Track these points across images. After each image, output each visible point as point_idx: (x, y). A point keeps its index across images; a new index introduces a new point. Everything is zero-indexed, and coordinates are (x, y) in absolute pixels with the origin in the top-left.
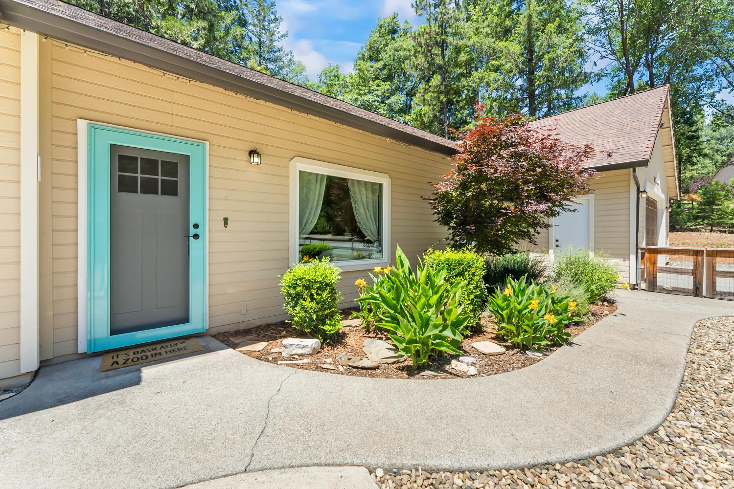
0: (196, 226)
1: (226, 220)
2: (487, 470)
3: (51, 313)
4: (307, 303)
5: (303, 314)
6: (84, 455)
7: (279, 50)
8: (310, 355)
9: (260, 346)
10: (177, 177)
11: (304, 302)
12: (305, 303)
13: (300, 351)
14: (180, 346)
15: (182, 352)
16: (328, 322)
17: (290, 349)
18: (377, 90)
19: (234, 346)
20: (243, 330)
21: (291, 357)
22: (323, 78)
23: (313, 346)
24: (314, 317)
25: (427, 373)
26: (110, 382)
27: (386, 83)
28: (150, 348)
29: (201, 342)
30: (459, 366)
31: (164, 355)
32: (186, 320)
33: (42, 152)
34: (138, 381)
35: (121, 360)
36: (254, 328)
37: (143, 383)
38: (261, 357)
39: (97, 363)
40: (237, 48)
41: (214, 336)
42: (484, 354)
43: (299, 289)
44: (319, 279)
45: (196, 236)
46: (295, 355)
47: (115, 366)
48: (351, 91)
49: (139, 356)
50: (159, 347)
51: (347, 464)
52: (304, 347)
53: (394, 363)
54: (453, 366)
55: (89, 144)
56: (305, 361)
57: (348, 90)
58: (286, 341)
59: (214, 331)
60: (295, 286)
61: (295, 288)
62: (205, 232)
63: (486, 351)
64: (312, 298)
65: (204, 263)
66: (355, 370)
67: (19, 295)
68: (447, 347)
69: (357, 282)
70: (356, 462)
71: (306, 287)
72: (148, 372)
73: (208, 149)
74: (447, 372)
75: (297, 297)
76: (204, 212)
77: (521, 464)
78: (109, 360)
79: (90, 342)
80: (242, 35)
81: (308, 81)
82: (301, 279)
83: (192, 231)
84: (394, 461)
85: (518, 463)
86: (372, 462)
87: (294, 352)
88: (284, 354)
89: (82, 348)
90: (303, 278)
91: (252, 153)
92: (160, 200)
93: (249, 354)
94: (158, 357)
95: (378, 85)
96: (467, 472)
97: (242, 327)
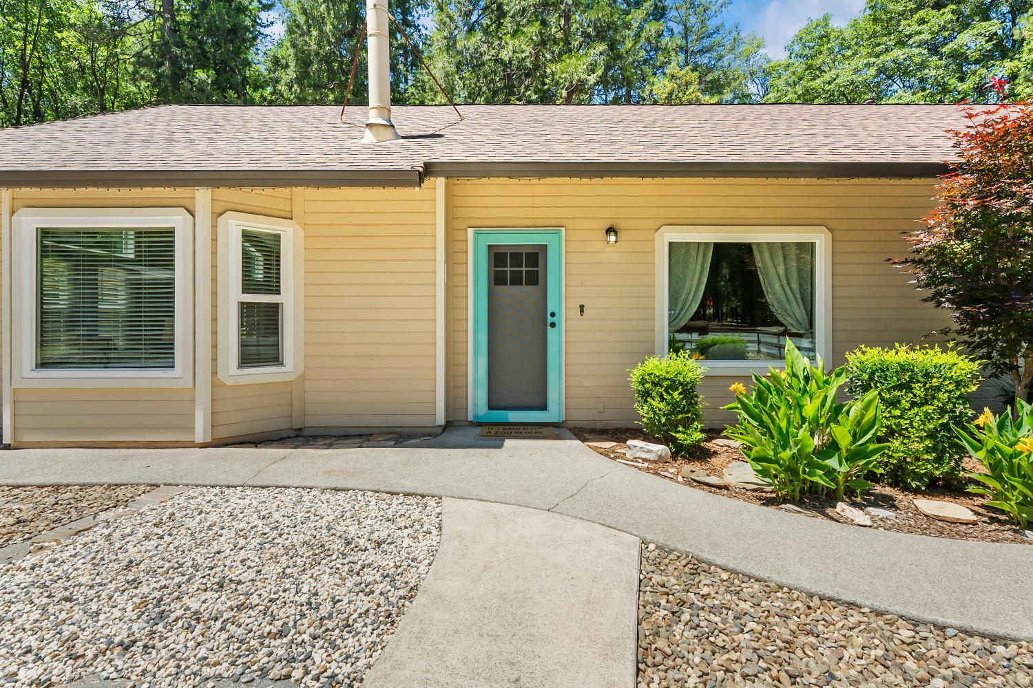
0: (553, 315)
1: (582, 307)
2: (765, 581)
3: (452, 385)
4: (656, 403)
5: (651, 415)
6: (462, 475)
7: (717, 31)
8: (655, 462)
9: (608, 445)
10: (538, 267)
11: (652, 401)
12: (653, 403)
13: (644, 456)
14: (538, 430)
15: (537, 435)
16: (681, 428)
17: (634, 450)
18: (920, 33)
19: (584, 440)
20: (600, 430)
21: (635, 459)
22: (797, 48)
23: (659, 453)
24: (663, 420)
25: (788, 506)
26: (484, 443)
27: (942, 11)
28: (515, 427)
29: (556, 431)
30: (847, 511)
31: (523, 434)
32: (544, 407)
33: (447, 261)
34: (500, 446)
35: (493, 431)
36: (612, 430)
37: (503, 448)
38: (605, 453)
39: (478, 430)
40: (652, 53)
41: (570, 430)
42: (926, 516)
43: (647, 386)
44: (669, 376)
45: (553, 325)
46: (639, 458)
47: (489, 434)
48: (854, 54)
49: (506, 431)
50: (522, 427)
51: (626, 532)
52: (649, 451)
53: (755, 490)
54: (838, 509)
55: (474, 248)
56: (646, 465)
57: (849, 53)
58: (630, 442)
59: (571, 424)
60: (643, 382)
61: (643, 385)
62: (561, 319)
63: (929, 512)
64: (662, 399)
65: (560, 352)
66: (695, 484)
67: (435, 368)
68: (820, 477)
69: (733, 387)
70: (634, 532)
71: (655, 384)
72: (509, 443)
73: (564, 234)
74: (827, 516)
75: (646, 394)
76: (560, 300)
77: (812, 591)
78: (485, 430)
79: (475, 417)
80: (657, 32)
81: (768, 62)
82: (649, 375)
83: (550, 319)
84: (669, 543)
85: (809, 587)
86: (649, 537)
87: (637, 455)
88: (628, 456)
89: (470, 418)
90: (652, 374)
91: (610, 230)
92: (525, 291)
93: (595, 449)
94: (519, 434)
95: (922, 22)
96: (740, 575)
97: (599, 426)
